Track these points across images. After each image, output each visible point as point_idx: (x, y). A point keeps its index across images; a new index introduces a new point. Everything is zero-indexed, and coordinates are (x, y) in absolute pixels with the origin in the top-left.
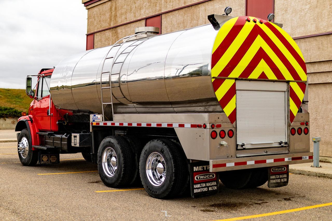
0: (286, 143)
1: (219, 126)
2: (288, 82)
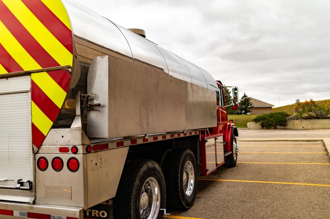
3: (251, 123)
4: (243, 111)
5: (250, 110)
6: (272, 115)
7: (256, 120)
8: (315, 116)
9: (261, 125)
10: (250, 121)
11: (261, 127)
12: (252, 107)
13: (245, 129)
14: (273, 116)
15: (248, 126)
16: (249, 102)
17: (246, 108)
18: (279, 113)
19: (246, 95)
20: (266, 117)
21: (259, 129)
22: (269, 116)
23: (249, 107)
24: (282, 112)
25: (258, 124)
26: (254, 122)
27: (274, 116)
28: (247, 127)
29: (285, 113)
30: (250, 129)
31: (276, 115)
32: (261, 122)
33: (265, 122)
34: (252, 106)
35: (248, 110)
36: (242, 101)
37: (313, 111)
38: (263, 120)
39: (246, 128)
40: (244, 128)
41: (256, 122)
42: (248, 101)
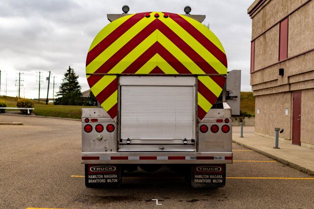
0: (193, 141)
1: (95, 120)
2: (196, 76)
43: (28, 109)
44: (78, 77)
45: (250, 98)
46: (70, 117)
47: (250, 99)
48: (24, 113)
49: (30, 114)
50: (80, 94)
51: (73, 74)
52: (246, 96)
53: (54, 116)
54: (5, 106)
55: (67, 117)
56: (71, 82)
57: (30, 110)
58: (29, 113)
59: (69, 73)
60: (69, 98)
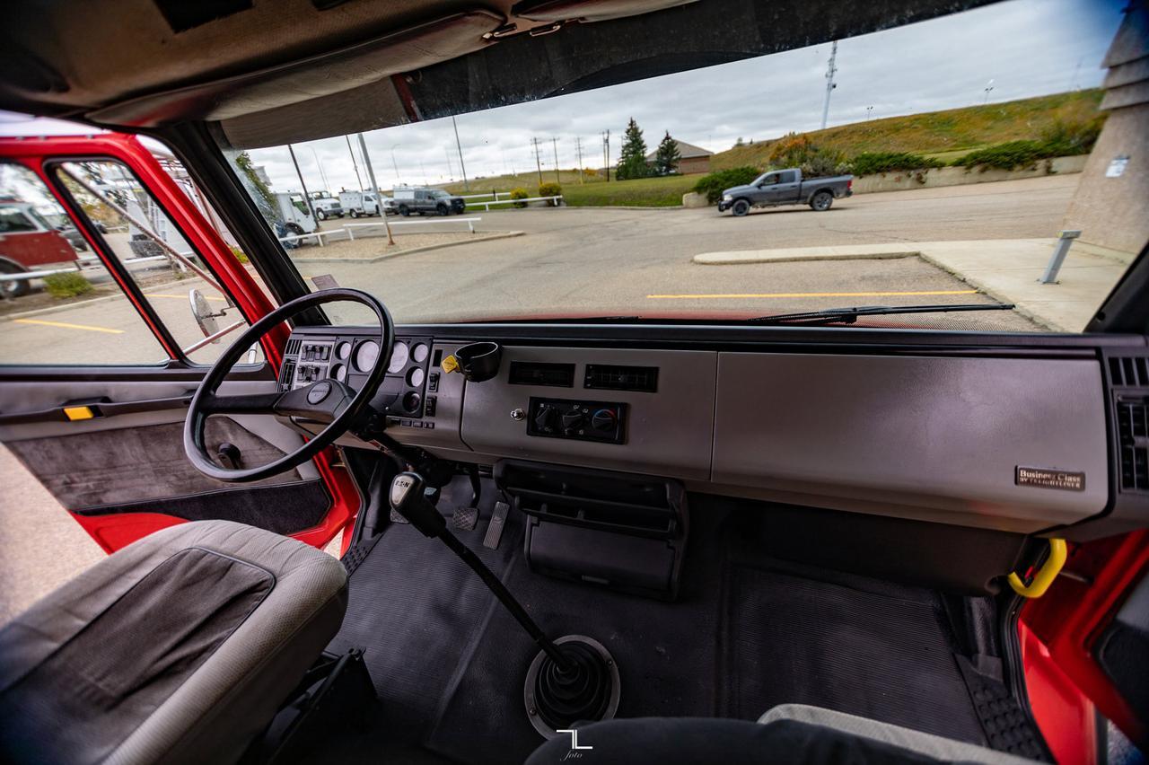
3: (691, 194)
4: (664, 168)
5: (675, 164)
6: (727, 175)
7: (699, 189)
8: (812, 171)
9: (707, 197)
10: (686, 192)
11: (707, 202)
12: (680, 158)
13: (679, 209)
14: (730, 176)
15: (684, 202)
16: (675, 149)
17: (669, 161)
18: (742, 170)
19: (670, 135)
20: (718, 179)
21: (704, 207)
22: (723, 178)
23: (675, 158)
24: (748, 168)
25: (703, 197)
26: (696, 193)
27: (733, 177)
28: (681, 204)
29: (752, 170)
30: (687, 208)
31: (736, 174)
32: (708, 191)
33: (715, 190)
34: (679, 156)
35: (672, 164)
36: (662, 148)
37: (808, 160)
38: (712, 187)
39: (680, 207)
40: (677, 207)
41: (699, 193)
42: (673, 147)
43: (555, 198)
44: (641, 133)
45: (915, 125)
46: (614, 204)
47: (915, 128)
48: (550, 204)
49: (559, 204)
50: (644, 158)
51: (636, 129)
52: (908, 123)
53: (590, 205)
54: (526, 197)
55: (608, 205)
56: (633, 142)
57: (557, 200)
58: (556, 203)
59: (632, 128)
60: (630, 166)
